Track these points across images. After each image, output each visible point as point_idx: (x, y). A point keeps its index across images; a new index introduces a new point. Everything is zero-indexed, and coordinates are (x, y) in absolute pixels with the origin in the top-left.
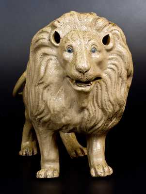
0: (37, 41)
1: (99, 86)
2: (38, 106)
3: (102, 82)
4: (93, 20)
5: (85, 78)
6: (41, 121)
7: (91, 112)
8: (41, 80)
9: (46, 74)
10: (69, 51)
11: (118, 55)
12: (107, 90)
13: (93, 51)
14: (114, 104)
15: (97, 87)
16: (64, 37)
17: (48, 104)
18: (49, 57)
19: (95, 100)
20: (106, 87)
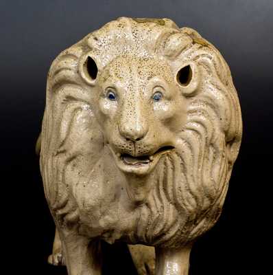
0: (57, 72)
1: (169, 162)
2: (57, 192)
3: (175, 156)
4: (162, 36)
5: (137, 151)
6: (65, 219)
7: (153, 209)
8: (61, 145)
9: (71, 136)
10: (111, 97)
11: (207, 104)
12: (184, 171)
13: (156, 98)
14: (199, 196)
15: (165, 163)
16: (104, 68)
17: (74, 191)
18: (77, 104)
19: (161, 187)
20: (183, 164)
